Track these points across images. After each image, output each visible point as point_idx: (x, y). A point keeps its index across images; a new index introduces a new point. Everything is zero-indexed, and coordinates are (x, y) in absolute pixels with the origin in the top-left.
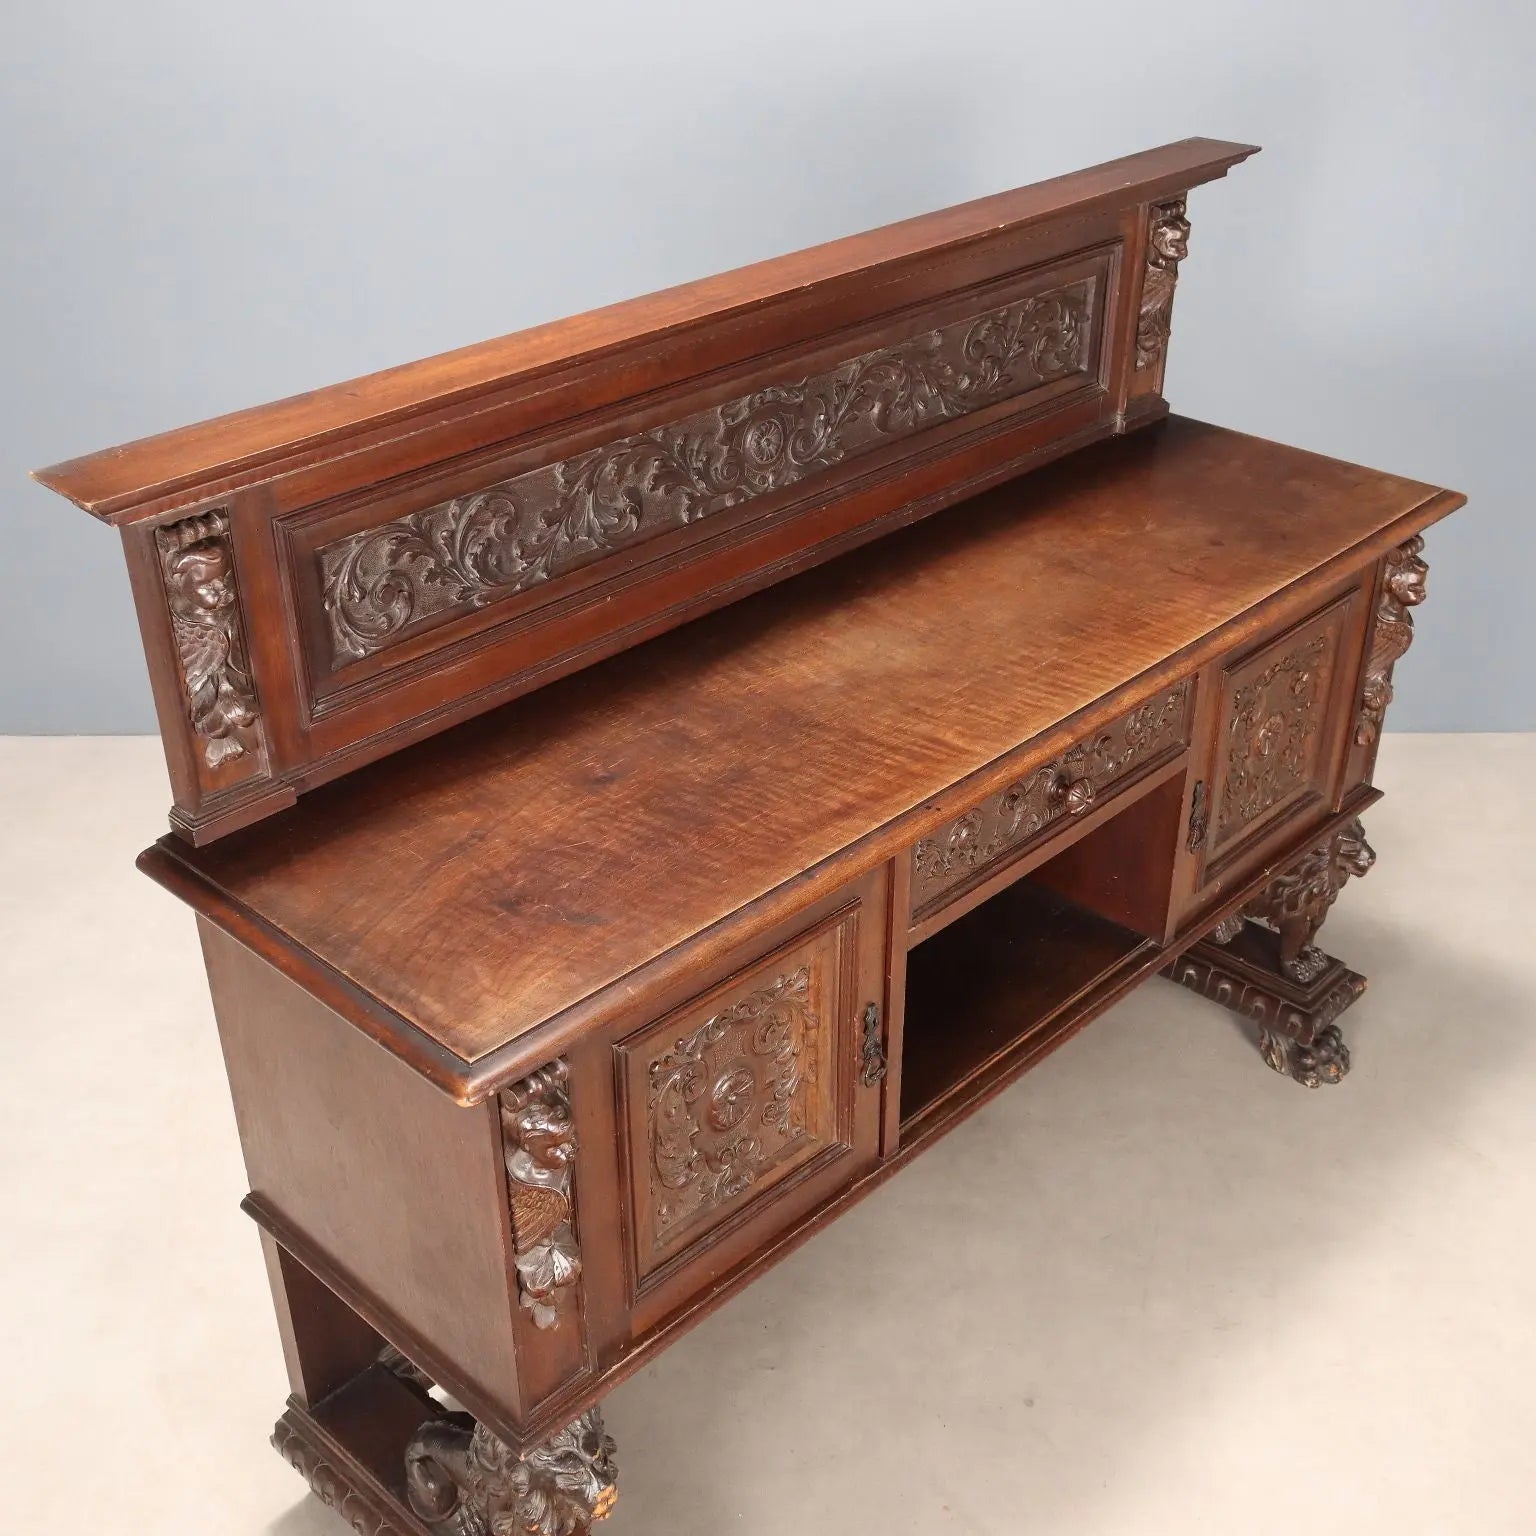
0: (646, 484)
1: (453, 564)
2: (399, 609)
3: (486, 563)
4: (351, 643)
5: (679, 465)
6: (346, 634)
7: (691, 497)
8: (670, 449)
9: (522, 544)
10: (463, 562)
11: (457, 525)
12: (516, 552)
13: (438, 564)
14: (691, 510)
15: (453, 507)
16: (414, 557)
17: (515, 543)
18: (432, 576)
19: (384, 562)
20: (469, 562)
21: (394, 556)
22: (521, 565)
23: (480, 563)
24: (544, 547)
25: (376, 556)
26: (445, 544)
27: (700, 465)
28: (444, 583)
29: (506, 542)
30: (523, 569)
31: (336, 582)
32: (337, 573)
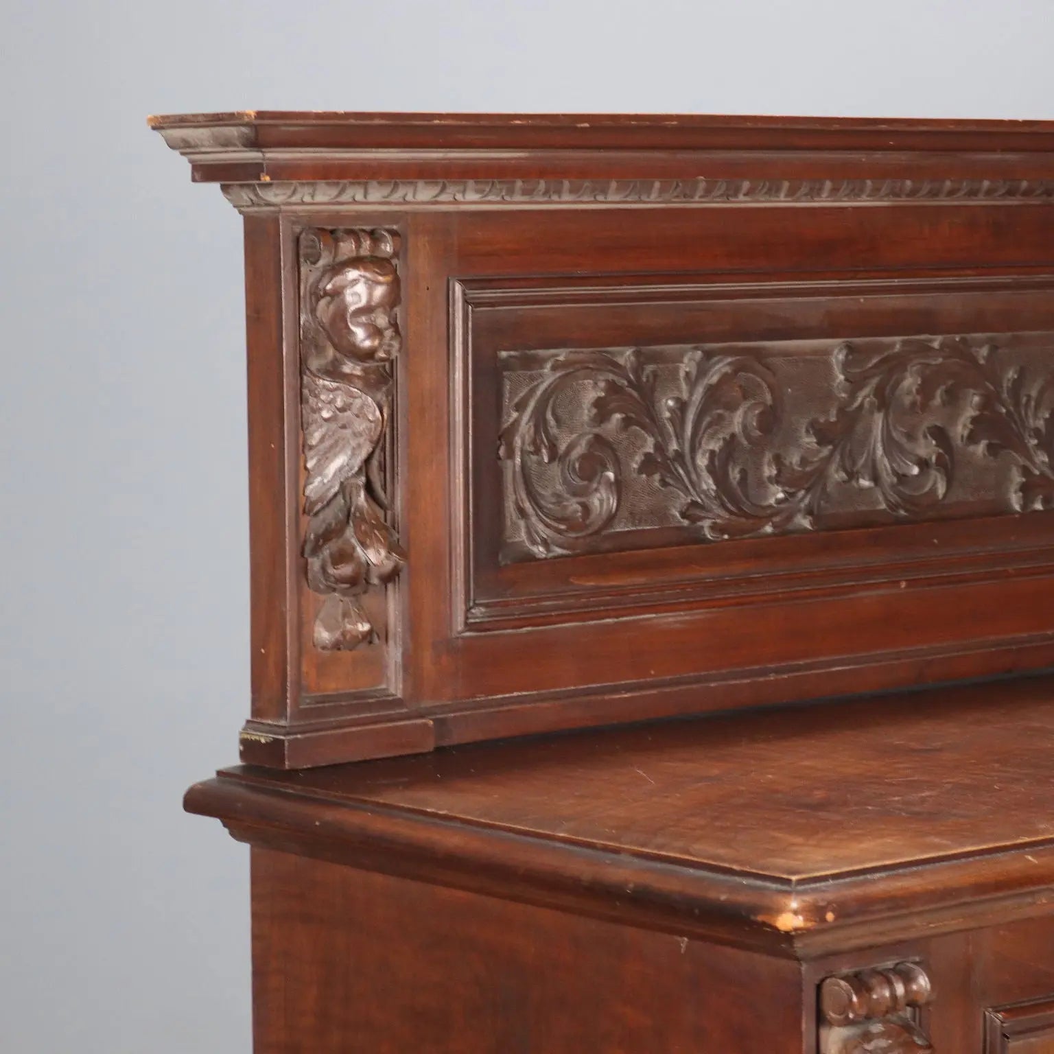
0: (960, 429)
1: (679, 456)
2: (602, 501)
3: (726, 474)
4: (529, 533)
5: (1008, 411)
6: (522, 512)
7: (1026, 471)
8: (998, 384)
9: (778, 460)
10: (693, 459)
11: (691, 394)
12: (769, 471)
13: (660, 448)
14: (1026, 490)
15: (689, 361)
16: (627, 422)
17: (768, 456)
18: (649, 465)
19: (586, 413)
20: (702, 461)
21: (602, 410)
22: (778, 493)
23: (718, 470)
24: (812, 478)
25: (575, 402)
26: (671, 420)
27: (1041, 424)
28: (664, 483)
29: (757, 447)
30: (779, 502)
31: (517, 422)
32: (520, 407)
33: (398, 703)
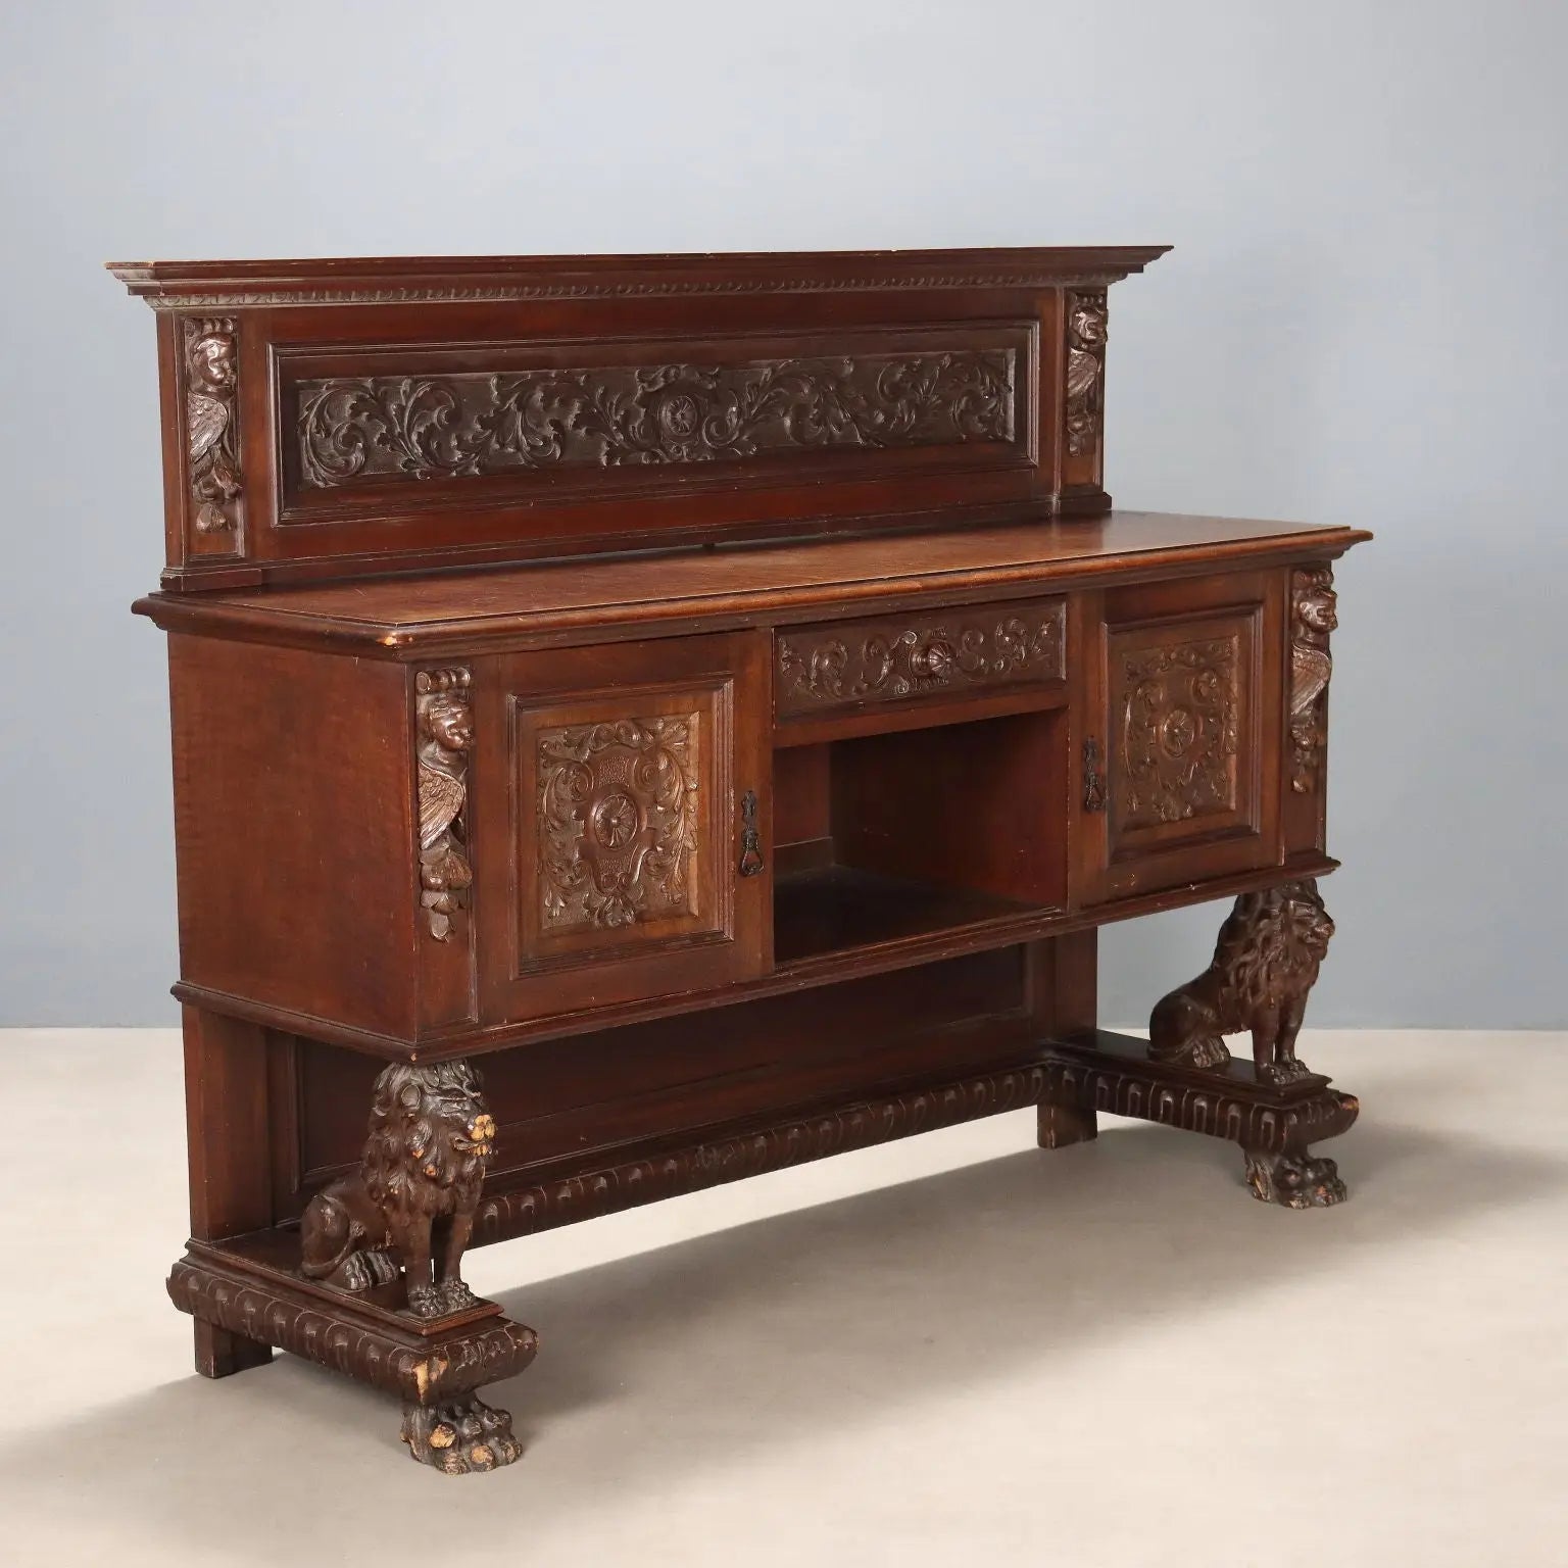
0: (570, 421)
1: (401, 435)
2: (357, 458)
3: (429, 445)
4: (315, 474)
5: (599, 412)
6: (311, 464)
7: (610, 444)
8: (592, 396)
9: (459, 439)
10: (410, 438)
11: (407, 403)
12: (454, 443)
13: (390, 430)
14: (611, 456)
15: (405, 385)
16: (369, 418)
17: (454, 436)
18: (383, 440)
19: (347, 412)
20: (414, 438)
21: (356, 411)
22: (458, 455)
23: (424, 441)
24: (481, 447)
25: (341, 406)
26: (395, 415)
27: (618, 418)
28: (392, 449)
29: (447, 431)
30: (460, 459)
31: (308, 416)
32: (310, 408)
33: (242, 560)
